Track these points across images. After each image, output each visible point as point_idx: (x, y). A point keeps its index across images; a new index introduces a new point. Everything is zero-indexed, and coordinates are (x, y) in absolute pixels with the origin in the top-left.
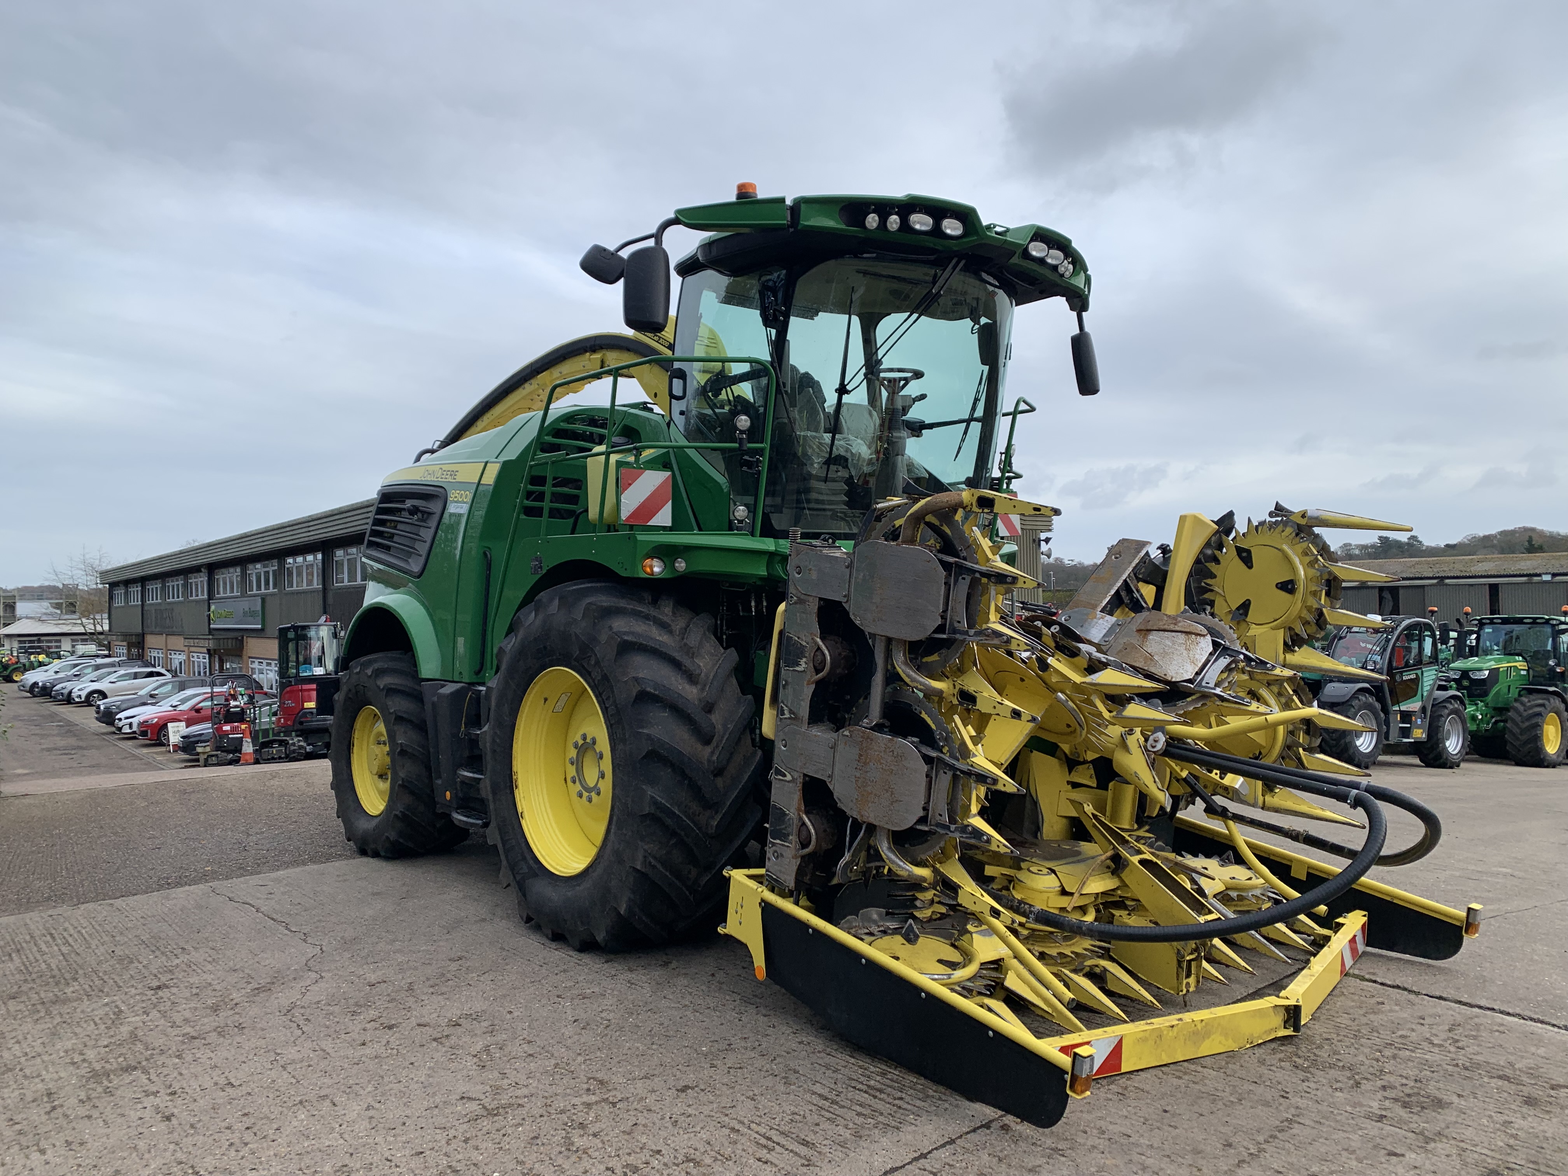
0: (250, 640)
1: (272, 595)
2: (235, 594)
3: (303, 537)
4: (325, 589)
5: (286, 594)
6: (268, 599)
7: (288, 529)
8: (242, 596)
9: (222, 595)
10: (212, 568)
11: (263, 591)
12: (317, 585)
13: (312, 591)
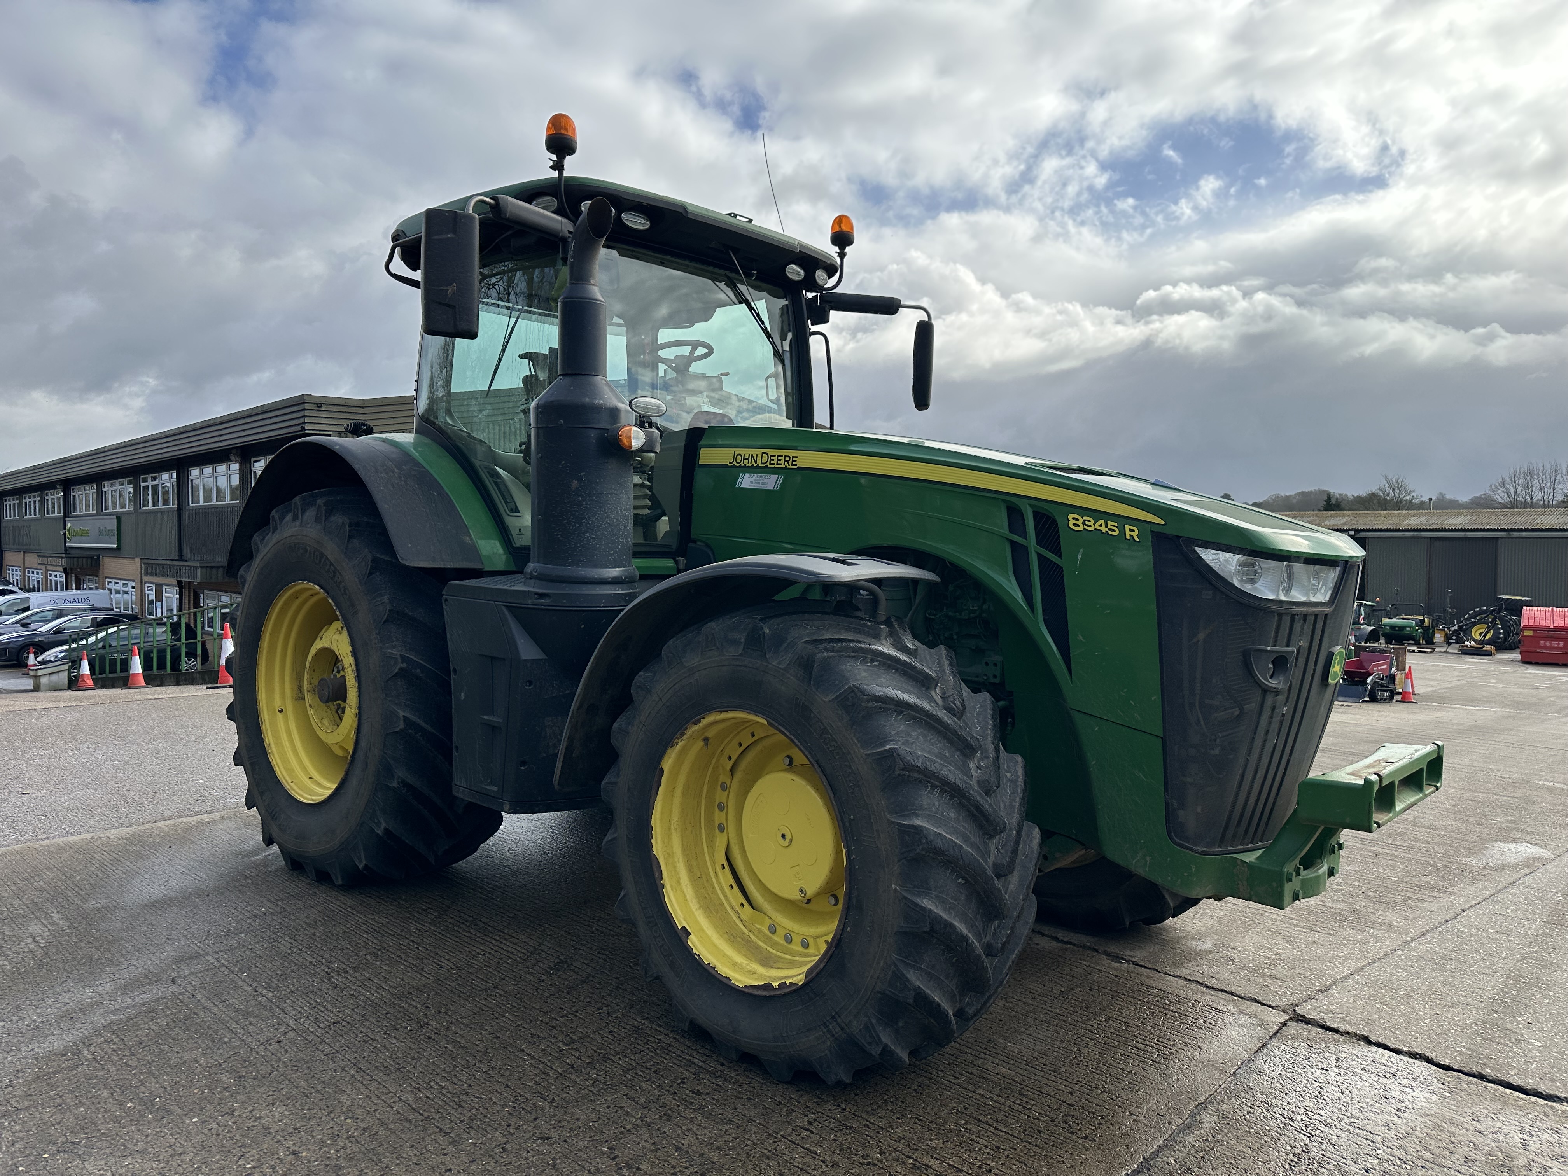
0: (106, 559)
1: (128, 513)
2: (91, 512)
4: (179, 508)
5: (142, 513)
6: (125, 519)
7: (141, 446)
8: (98, 514)
9: (77, 513)
10: (68, 484)
11: (119, 509)
12: (172, 505)
13: (169, 511)
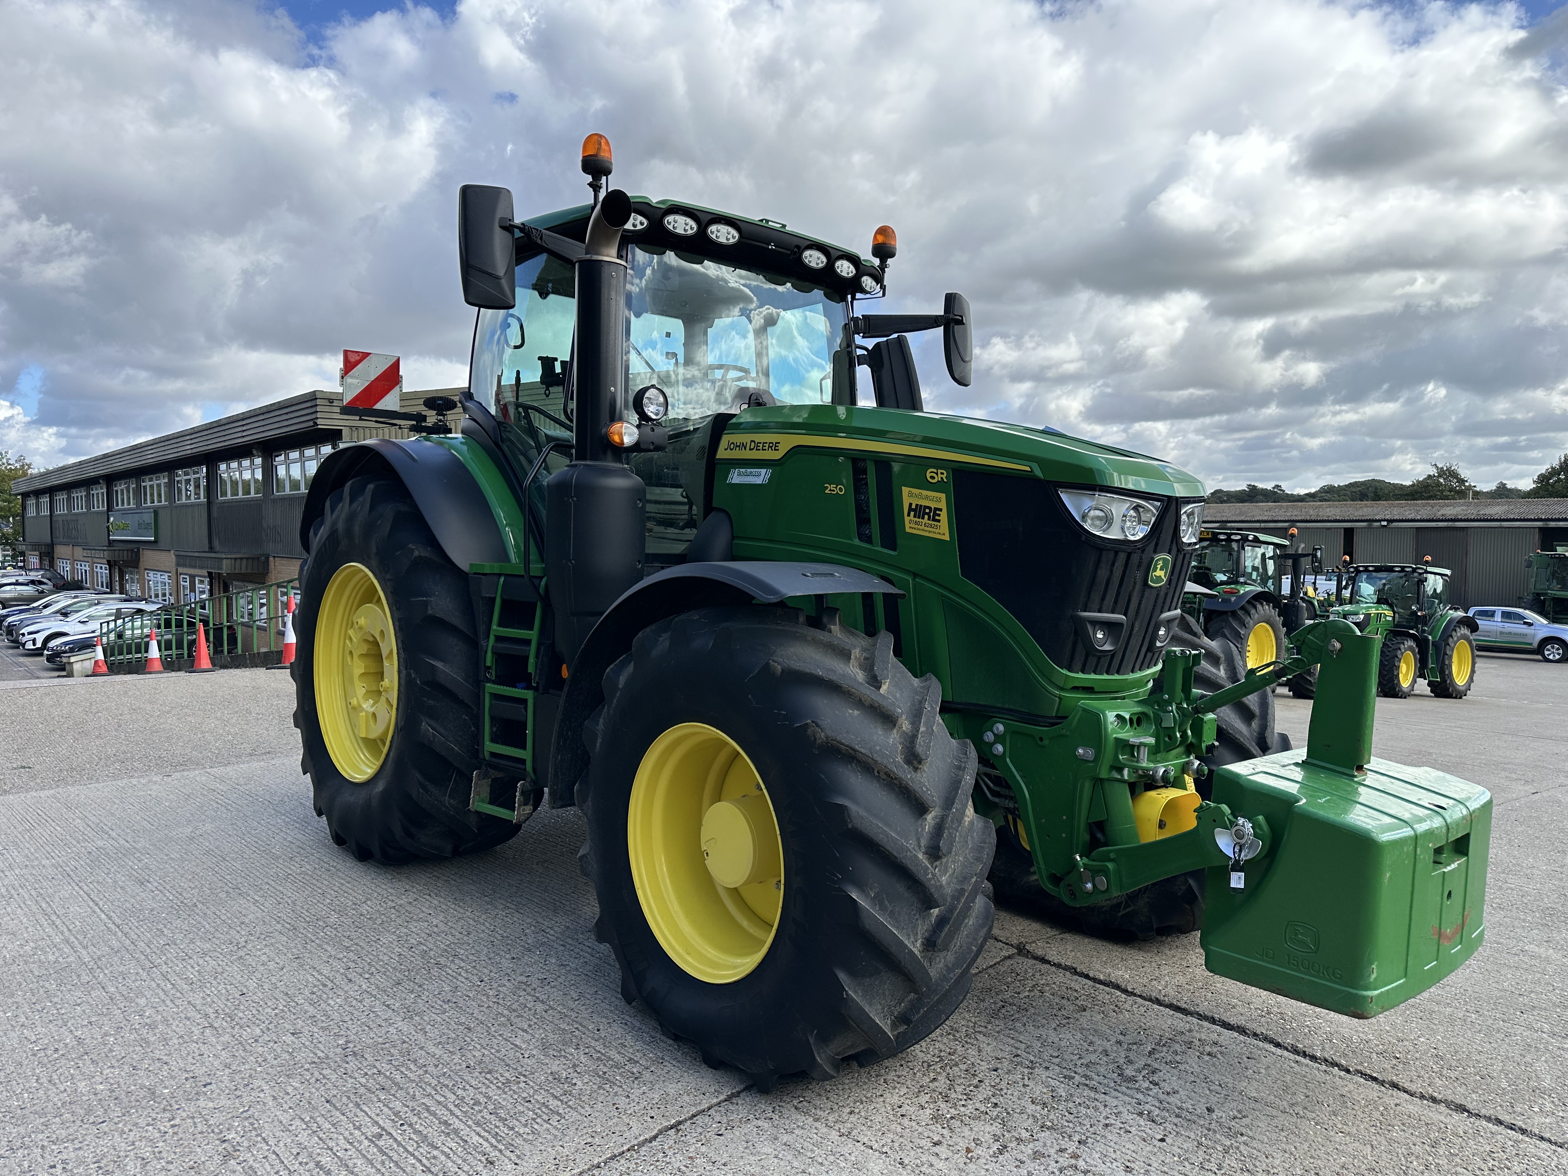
0: (145, 552)
1: (164, 507)
2: (132, 506)
3: (188, 449)
4: (209, 502)
5: (177, 507)
6: (161, 513)
7: (173, 441)
8: (137, 508)
9: (120, 507)
10: (110, 479)
11: (156, 503)
12: (203, 499)
13: (199, 505)
